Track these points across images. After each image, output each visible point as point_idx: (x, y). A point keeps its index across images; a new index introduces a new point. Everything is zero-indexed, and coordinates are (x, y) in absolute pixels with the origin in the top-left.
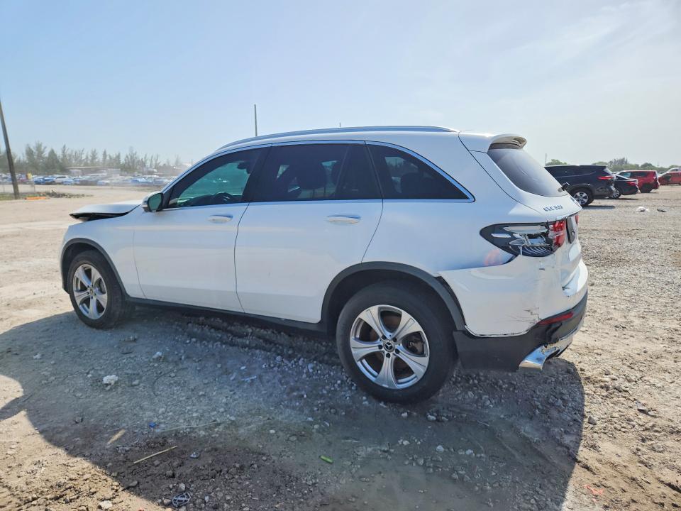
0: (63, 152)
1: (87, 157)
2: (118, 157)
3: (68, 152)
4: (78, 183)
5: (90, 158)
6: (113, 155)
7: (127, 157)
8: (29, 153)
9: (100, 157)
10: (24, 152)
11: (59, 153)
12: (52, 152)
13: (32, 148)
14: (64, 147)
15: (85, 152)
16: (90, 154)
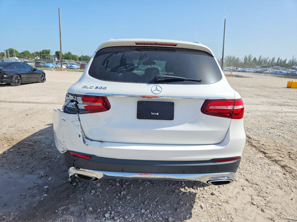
0: (260, 58)
1: (270, 61)
2: (285, 61)
3: (262, 58)
4: (255, 72)
5: (271, 61)
6: (283, 60)
7: (290, 61)
8: (246, 59)
9: (276, 61)
10: (244, 59)
11: (258, 59)
12: (255, 59)
13: (247, 57)
14: (261, 56)
15: (269, 58)
16: (272, 59)
